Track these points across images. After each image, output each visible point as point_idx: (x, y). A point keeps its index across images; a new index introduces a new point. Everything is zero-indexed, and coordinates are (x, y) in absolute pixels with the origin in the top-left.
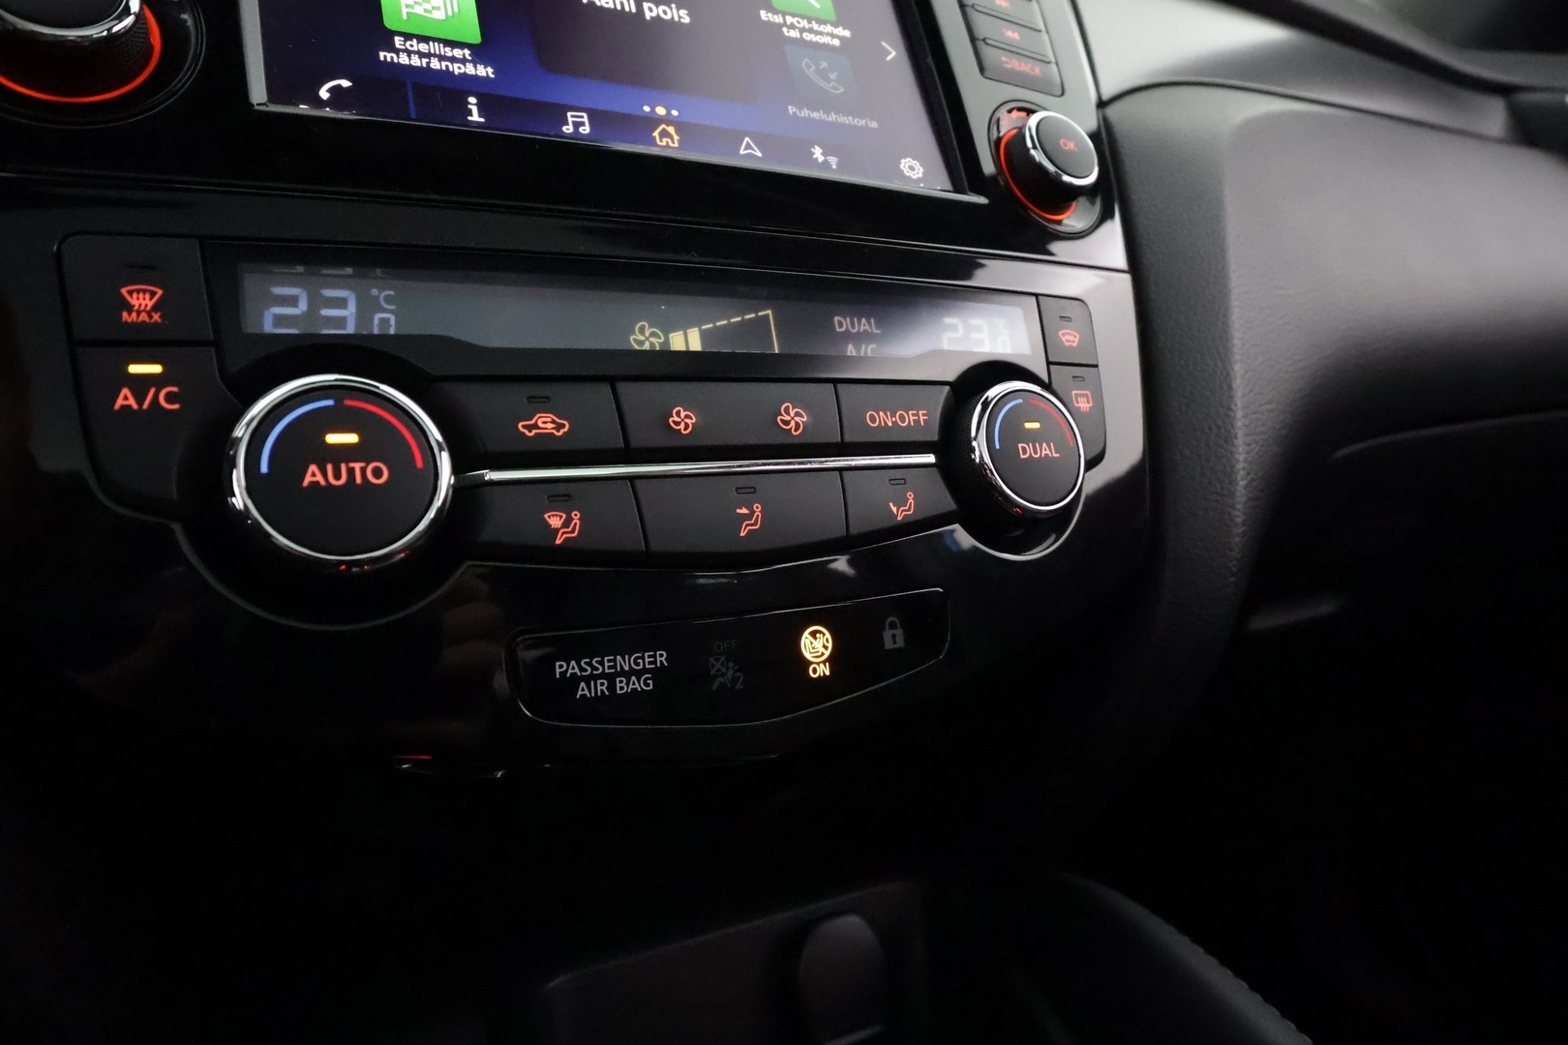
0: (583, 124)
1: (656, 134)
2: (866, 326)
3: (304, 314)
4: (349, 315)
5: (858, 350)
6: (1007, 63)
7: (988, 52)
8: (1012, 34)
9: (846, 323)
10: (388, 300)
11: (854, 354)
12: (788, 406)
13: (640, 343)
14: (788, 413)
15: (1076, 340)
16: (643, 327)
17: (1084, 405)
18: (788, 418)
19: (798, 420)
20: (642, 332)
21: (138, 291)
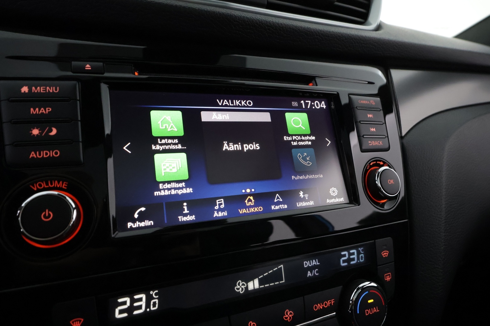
0: (221, 204)
1: (246, 201)
2: (315, 262)
3: (129, 307)
4: (143, 303)
5: (311, 273)
6: (371, 143)
7: (364, 140)
8: (373, 130)
9: (308, 263)
10: (156, 294)
11: (310, 275)
12: (287, 311)
13: (238, 289)
14: (287, 314)
15: (387, 254)
16: (240, 282)
17: (388, 279)
18: (287, 316)
19: (290, 316)
20: (239, 284)
21: (75, 321)
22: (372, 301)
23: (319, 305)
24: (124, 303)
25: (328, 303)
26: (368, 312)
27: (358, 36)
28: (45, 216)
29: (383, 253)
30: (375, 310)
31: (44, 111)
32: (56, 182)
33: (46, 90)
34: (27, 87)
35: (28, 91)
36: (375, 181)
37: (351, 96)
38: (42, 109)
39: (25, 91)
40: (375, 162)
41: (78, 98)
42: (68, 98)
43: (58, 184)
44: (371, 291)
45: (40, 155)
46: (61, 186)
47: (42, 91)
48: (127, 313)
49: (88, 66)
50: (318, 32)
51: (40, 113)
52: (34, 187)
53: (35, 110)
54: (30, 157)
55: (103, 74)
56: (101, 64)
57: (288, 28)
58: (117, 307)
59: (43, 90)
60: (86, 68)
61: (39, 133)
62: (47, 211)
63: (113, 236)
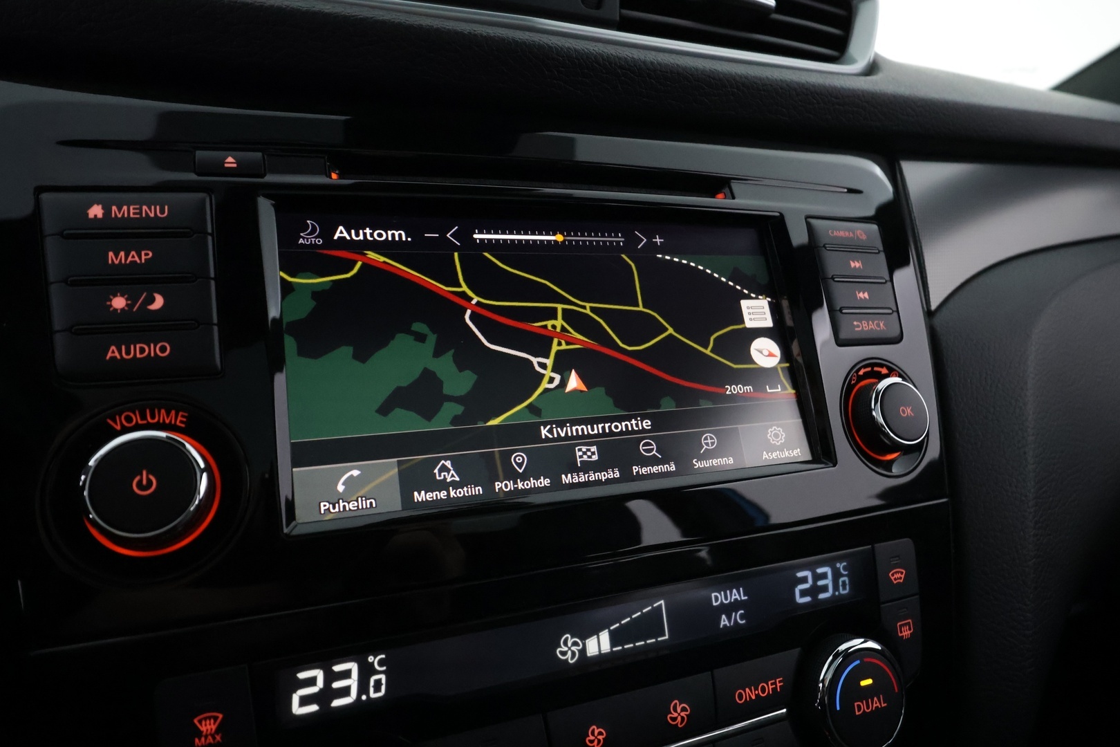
2: (736, 595)
3: (321, 690)
4: (353, 683)
5: (729, 619)
6: (858, 326)
7: (844, 320)
8: (863, 295)
9: (721, 597)
10: (381, 663)
11: (727, 623)
12: (676, 704)
13: (564, 653)
14: (675, 710)
15: (903, 576)
16: (567, 639)
17: (906, 633)
18: (675, 715)
19: (683, 714)
20: (566, 643)
21: (205, 719)
22: (868, 682)
23: (747, 690)
24: (312, 682)
25: (769, 687)
26: (861, 708)
27: (824, 87)
28: (140, 485)
29: (893, 575)
30: (877, 703)
31: (137, 259)
32: (163, 411)
33: (141, 213)
34: (100, 207)
35: (103, 214)
36: (871, 410)
37: (813, 221)
38: (133, 253)
39: (96, 216)
40: (869, 369)
41: (210, 230)
42: (188, 230)
43: (168, 417)
44: (865, 660)
45: (128, 353)
46: (173, 422)
47: (132, 215)
48: (318, 705)
49: (230, 159)
50: (734, 80)
51: (128, 262)
52: (115, 422)
53: (117, 255)
54: (108, 358)
55: (262, 176)
56: (259, 155)
57: (667, 72)
58: (295, 691)
59: (134, 214)
60: (226, 165)
61: (127, 305)
62: (144, 473)
63: (286, 531)
